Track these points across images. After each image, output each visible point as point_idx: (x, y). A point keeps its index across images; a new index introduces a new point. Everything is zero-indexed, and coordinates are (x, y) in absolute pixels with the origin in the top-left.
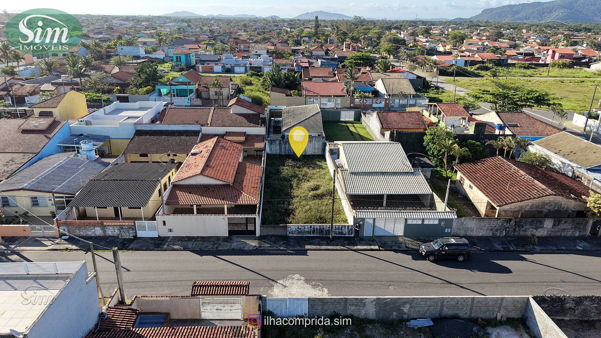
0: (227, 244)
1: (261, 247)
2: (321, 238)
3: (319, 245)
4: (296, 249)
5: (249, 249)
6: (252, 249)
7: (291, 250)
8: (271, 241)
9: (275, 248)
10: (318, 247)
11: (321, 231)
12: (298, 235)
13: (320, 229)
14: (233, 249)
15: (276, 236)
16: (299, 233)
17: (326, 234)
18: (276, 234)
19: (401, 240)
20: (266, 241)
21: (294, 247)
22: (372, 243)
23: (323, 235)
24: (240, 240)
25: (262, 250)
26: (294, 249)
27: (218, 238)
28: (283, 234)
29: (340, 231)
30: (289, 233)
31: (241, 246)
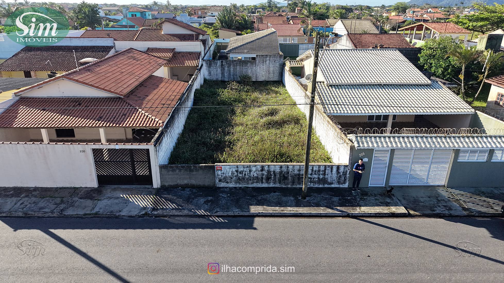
0: (89, 203)
1: (157, 209)
2: (284, 191)
3: (279, 204)
4: (230, 213)
5: (130, 214)
6: (135, 213)
7: (218, 216)
8: (180, 197)
9: (186, 212)
10: (278, 210)
11: (284, 176)
12: (238, 185)
13: (281, 172)
14: (96, 214)
15: (192, 187)
16: (239, 180)
17: (293, 183)
18: (193, 182)
19: (444, 193)
20: (170, 196)
21: (228, 209)
22: (388, 200)
23: (288, 184)
24: (118, 195)
25: (156, 216)
26: (225, 214)
27: (74, 191)
28: (207, 182)
29: (321, 177)
30: (220, 181)
31: (115, 208)
